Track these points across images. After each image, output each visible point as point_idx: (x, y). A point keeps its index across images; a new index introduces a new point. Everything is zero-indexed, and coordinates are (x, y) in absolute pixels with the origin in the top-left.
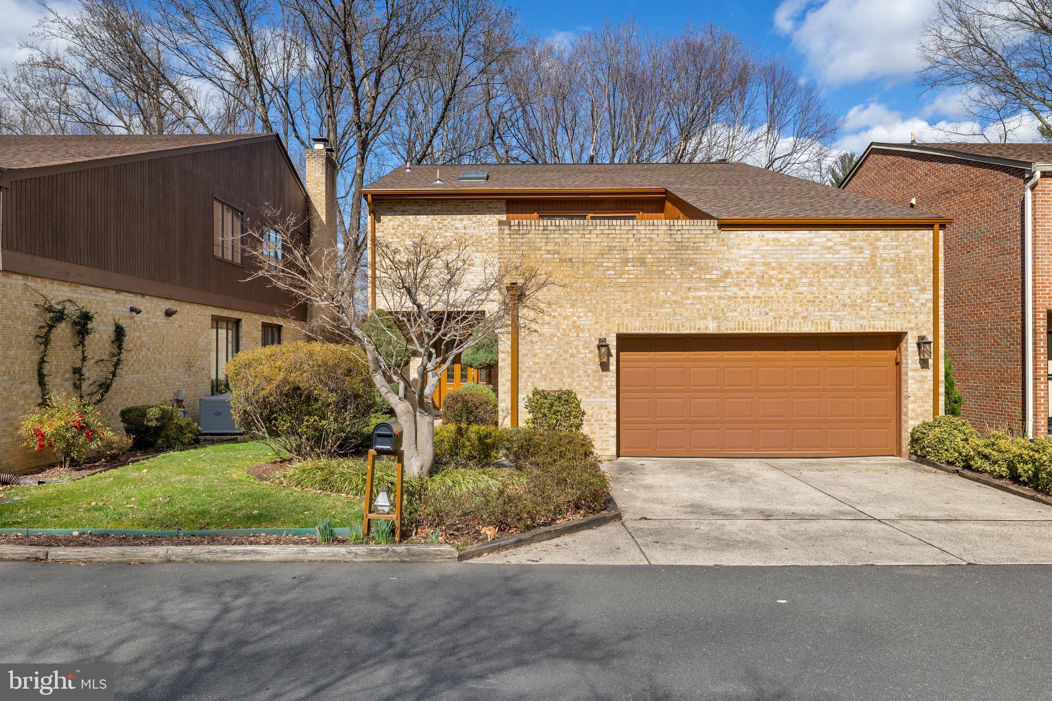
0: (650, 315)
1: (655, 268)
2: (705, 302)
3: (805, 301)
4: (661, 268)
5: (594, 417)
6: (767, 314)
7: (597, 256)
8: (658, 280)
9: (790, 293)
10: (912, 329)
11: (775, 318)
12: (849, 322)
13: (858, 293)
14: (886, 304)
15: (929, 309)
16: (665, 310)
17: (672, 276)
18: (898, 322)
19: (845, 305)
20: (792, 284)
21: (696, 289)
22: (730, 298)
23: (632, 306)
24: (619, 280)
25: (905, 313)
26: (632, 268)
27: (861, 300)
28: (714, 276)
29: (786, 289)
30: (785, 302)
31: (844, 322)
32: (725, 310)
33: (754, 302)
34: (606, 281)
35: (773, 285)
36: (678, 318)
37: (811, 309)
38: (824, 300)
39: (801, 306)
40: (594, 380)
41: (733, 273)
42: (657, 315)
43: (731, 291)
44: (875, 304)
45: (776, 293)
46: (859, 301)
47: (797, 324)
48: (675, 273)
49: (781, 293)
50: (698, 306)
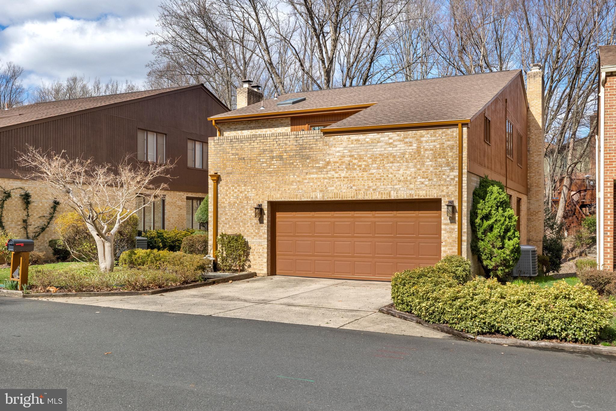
0: (285, 190)
1: (288, 161)
2: (315, 181)
3: (374, 179)
4: (291, 161)
5: (256, 250)
6: (351, 188)
7: (258, 156)
8: (289, 169)
9: (365, 174)
10: (444, 196)
11: (356, 190)
12: (402, 192)
13: (408, 172)
14: (427, 180)
15: (456, 182)
16: (293, 187)
17: (297, 166)
18: (435, 191)
19: (400, 181)
20: (367, 168)
21: (310, 173)
22: (330, 178)
23: (275, 185)
24: (269, 169)
25: (439, 185)
26: (275, 162)
27: (411, 178)
28: (321, 165)
29: (363, 171)
30: (362, 180)
31: (399, 192)
32: (327, 186)
33: (344, 180)
34: (262, 170)
35: (355, 169)
36: (300, 191)
37: (378, 184)
38: (386, 178)
39: (372, 182)
40: (256, 229)
41: (332, 162)
42: (289, 189)
43: (331, 174)
44: (420, 180)
45: (357, 174)
46: (409, 178)
47: (369, 194)
48: (299, 164)
49: (360, 174)
50: (311, 184)
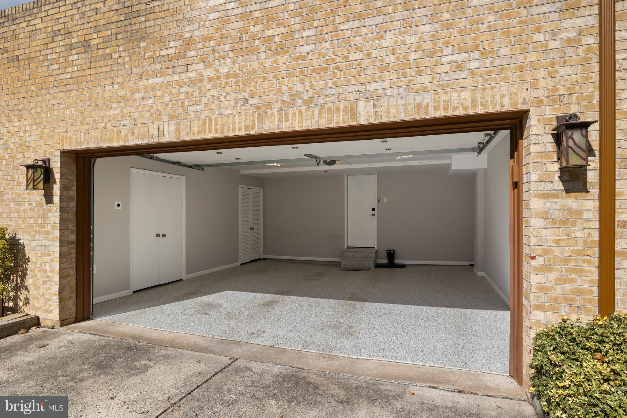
0: (95, 121)
1: (101, 52)
2: (159, 93)
3: (308, 71)
4: (107, 51)
5: (38, 265)
6: (246, 102)
7: (42, 47)
8: (104, 69)
9: (282, 59)
10: (540, 102)
11: (258, 108)
12: (393, 101)
13: (411, 39)
14: (476, 55)
15: (589, 50)
16: (111, 112)
17: (120, 61)
18: (504, 89)
19: (385, 68)
20: (287, 44)
21: (149, 76)
22: (192, 82)
23: (75, 111)
24: (62, 77)
25: (521, 69)
26: (76, 57)
27: (419, 55)
28: (171, 51)
29: (278, 54)
30: (275, 77)
31: (383, 102)
32: (186, 104)
33: (227, 84)
34: (51, 79)
35: (256, 51)
36: (126, 122)
37: (320, 84)
38: (343, 65)
39: (301, 80)
40: (39, 217)
41: (197, 40)
42: (102, 120)
43: (195, 71)
44: (450, 58)
45: (261, 64)
46: (413, 56)
47: (294, 114)
48: (123, 54)
49: (269, 63)
50: (150, 101)
